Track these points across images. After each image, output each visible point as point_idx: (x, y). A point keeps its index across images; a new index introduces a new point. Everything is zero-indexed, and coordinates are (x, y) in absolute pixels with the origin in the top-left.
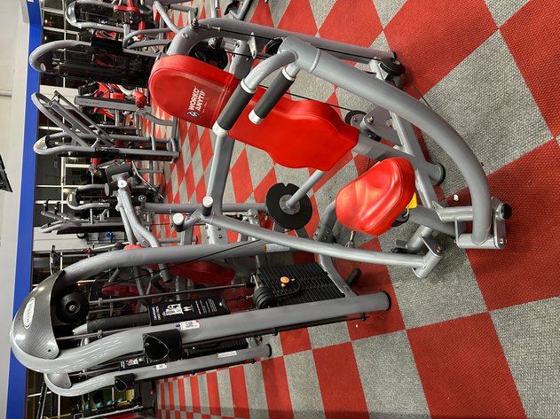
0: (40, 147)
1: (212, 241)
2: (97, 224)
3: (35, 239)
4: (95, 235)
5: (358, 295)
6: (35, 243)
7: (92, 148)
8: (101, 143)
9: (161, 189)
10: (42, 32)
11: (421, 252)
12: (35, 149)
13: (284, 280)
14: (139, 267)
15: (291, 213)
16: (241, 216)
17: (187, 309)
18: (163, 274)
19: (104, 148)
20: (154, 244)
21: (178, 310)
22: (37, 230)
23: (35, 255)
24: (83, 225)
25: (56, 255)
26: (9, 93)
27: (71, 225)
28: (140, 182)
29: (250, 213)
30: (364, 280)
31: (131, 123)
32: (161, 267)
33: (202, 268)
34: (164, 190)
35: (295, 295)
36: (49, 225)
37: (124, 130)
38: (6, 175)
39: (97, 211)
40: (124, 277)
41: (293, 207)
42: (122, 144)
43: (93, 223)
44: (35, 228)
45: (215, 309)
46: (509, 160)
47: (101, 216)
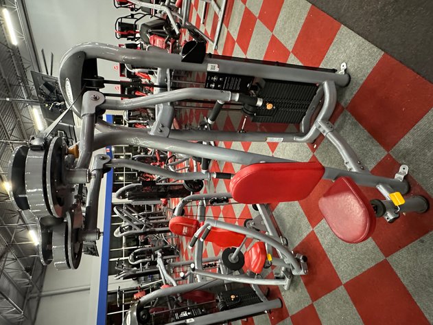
0: (117, 233)
1: (199, 281)
2: (144, 271)
4: (143, 278)
5: (269, 300)
7: (142, 230)
8: (146, 227)
9: (177, 247)
11: (283, 278)
12: (115, 234)
13: (233, 297)
14: (169, 296)
15: (234, 262)
16: (216, 264)
17: (189, 313)
18: (179, 299)
19: (148, 230)
20: (175, 284)
21: (185, 314)
22: (110, 277)
23: (109, 293)
24: (137, 272)
25: (120, 292)
27: (130, 273)
28: (166, 244)
29: (219, 261)
30: (271, 293)
31: (160, 209)
32: (178, 295)
33: (198, 294)
34: (179, 246)
35: (238, 304)
36: (119, 275)
37: (156, 214)
39: (144, 264)
40: (161, 302)
41: (235, 259)
42: (156, 225)
43: (142, 270)
45: (200, 313)
46: (304, 237)
47: (146, 266)
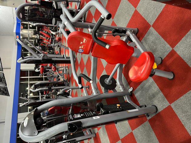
3: (18, 118)
6: (18, 120)
7: (41, 58)
10: (21, 48)
13: (118, 105)
15: (109, 84)
23: (18, 124)
24: (37, 101)
26: (10, 67)
34: (69, 79)
38: (7, 88)
43: (41, 100)
44: (18, 114)
